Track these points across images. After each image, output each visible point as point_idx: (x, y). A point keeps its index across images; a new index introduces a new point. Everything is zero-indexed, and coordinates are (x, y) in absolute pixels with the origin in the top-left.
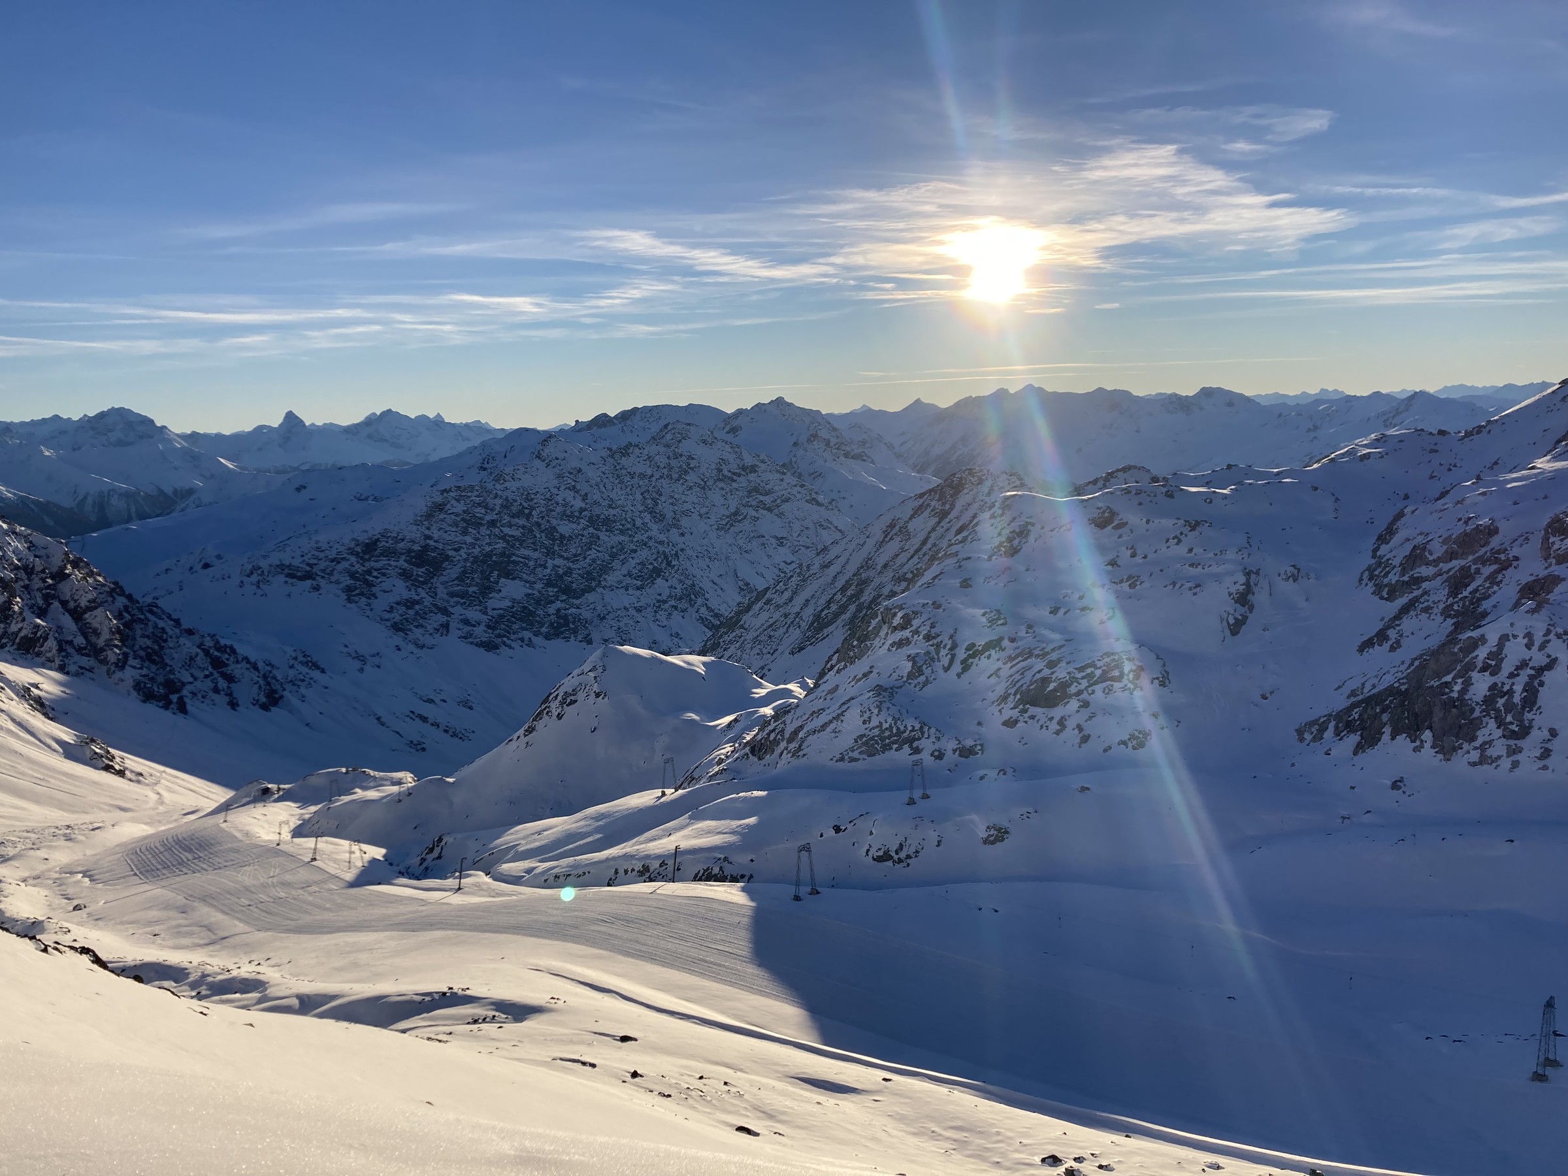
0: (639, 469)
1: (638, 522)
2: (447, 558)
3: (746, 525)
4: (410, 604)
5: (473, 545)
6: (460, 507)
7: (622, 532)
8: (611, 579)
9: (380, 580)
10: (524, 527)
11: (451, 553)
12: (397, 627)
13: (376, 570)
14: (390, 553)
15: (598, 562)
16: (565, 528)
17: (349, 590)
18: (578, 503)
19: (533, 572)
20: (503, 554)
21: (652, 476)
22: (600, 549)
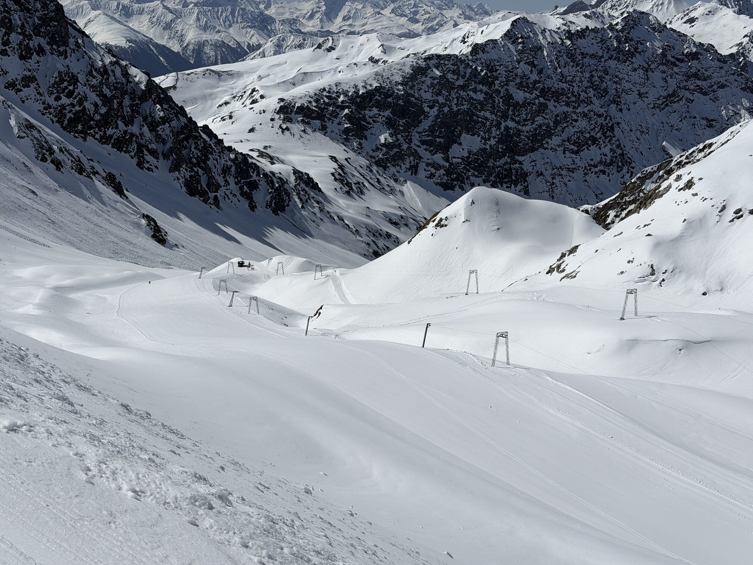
1: (583, 96)
2: (424, 112)
3: (681, 106)
5: (444, 105)
7: (568, 104)
8: (555, 141)
9: (370, 126)
10: (486, 93)
11: (427, 109)
14: (381, 106)
15: (544, 128)
16: (519, 96)
18: (534, 77)
19: (489, 131)
20: (466, 114)
21: (602, 57)
22: (546, 117)
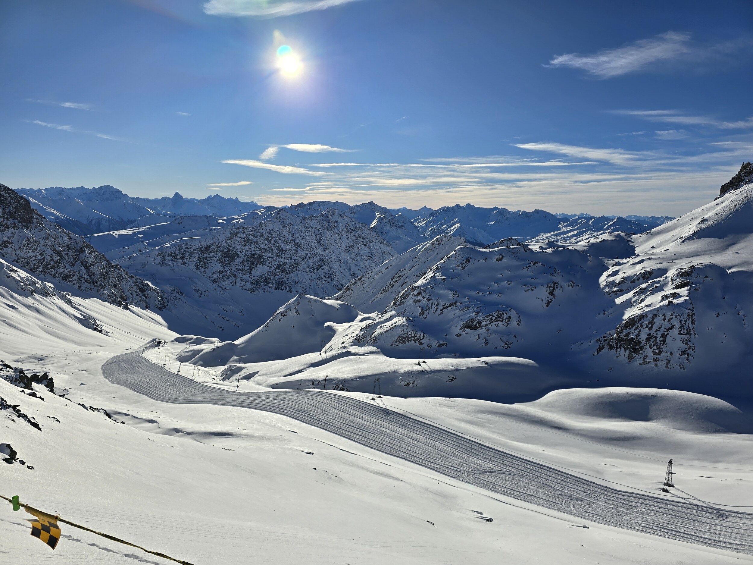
0: (316, 226)
1: (313, 246)
2: (237, 255)
3: (356, 250)
4: (221, 272)
5: (248, 251)
6: (243, 236)
7: (307, 250)
8: (301, 268)
9: (209, 262)
10: (268, 245)
11: (239, 253)
12: (215, 281)
13: (209, 258)
14: (214, 251)
15: (297, 261)
16: (284, 246)
17: (197, 265)
18: (290, 237)
19: (270, 263)
20: (259, 255)
21: (320, 228)
22: (298, 256)
